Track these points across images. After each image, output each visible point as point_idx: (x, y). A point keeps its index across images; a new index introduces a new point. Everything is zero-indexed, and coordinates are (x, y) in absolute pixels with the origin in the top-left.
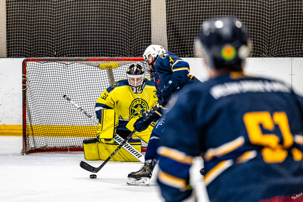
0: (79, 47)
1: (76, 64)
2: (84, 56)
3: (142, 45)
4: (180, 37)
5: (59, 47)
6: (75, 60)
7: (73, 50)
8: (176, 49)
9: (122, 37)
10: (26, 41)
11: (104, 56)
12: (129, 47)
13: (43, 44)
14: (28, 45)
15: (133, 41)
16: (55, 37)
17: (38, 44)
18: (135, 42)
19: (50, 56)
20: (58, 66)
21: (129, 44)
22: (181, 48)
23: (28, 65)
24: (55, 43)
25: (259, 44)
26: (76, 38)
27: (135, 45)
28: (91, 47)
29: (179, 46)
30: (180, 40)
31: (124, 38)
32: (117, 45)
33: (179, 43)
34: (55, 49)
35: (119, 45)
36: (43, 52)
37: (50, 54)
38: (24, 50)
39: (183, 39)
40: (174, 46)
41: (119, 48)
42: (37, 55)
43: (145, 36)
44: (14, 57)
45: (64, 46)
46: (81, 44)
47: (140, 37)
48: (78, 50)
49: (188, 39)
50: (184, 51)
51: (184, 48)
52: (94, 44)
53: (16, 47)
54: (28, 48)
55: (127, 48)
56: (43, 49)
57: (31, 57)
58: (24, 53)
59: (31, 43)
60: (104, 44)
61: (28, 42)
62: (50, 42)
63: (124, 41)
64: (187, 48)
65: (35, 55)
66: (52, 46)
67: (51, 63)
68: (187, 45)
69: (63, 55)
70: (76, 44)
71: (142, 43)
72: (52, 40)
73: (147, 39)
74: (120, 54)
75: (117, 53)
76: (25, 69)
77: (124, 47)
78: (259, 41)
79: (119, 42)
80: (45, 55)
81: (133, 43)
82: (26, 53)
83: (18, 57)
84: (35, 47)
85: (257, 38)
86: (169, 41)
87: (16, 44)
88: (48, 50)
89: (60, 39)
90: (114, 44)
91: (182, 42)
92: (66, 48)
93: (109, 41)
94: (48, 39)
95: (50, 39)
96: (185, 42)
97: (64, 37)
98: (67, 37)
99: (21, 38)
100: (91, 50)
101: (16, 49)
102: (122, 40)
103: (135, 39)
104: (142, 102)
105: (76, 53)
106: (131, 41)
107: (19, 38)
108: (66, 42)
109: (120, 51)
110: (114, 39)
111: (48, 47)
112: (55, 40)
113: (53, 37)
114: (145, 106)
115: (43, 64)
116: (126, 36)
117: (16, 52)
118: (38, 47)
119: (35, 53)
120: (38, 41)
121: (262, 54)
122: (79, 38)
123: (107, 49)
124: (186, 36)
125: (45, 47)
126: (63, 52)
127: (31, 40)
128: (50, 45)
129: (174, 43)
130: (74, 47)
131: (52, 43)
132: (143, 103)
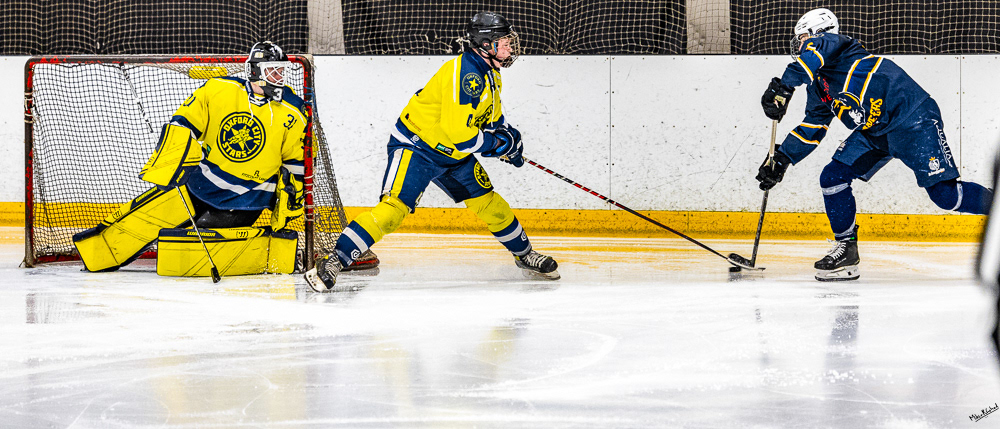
0: (149, 33)
1: (141, 68)
2: (160, 52)
3: (287, 29)
4: (370, 11)
5: (107, 33)
6: (141, 61)
7: (138, 40)
8: (361, 37)
9: (243, 11)
10: (34, 20)
11: (205, 52)
12: (258, 31)
13: (71, 25)
14: (39, 28)
15: (268, 19)
16: (97, 10)
17: (60, 25)
18: (272, 22)
19: (87, 52)
20: (103, 73)
21: (258, 25)
22: (372, 36)
23: (36, 71)
24: (97, 23)
25: (541, 27)
26: (144, 14)
27: (271, 29)
28: (176, 32)
29: (368, 30)
30: (369, 17)
31: (248, 12)
32: (232, 28)
33: (368, 24)
34: (97, 36)
35: (238, 28)
36: (71, 43)
37: (88, 47)
38: (29, 38)
39: (375, 17)
40: (356, 31)
41: (238, 35)
42: (59, 49)
43: (293, 10)
44: (7, 55)
45: (117, 30)
46: (155, 26)
47: (282, 12)
48: (149, 39)
49: (386, 16)
50: (378, 41)
51: (378, 35)
52: (182, 25)
53: (13, 31)
54: (39, 34)
55: (254, 34)
56: (71, 37)
57: (45, 53)
58: (29, 44)
59: (44, 23)
60: (204, 25)
61: (39, 22)
62: (87, 21)
63: (248, 19)
64: (384, 35)
65: (53, 50)
66: (92, 30)
67: (87, 66)
68: (385, 28)
69: (116, 50)
70: (144, 26)
71: (287, 23)
72: (92, 17)
73: (299, 15)
74: (239, 47)
75: (232, 46)
76: (32, 79)
77: (249, 31)
78: (541, 20)
79: (237, 22)
80: (76, 50)
81: (267, 25)
82: (34, 45)
83: (18, 54)
84: (54, 33)
85: (535, 13)
86: (345, 20)
87: (13, 25)
88: (82, 39)
89: (107, 15)
90: (227, 27)
91: (374, 23)
92: (122, 35)
93: (215, 20)
94: (82, 14)
95: (87, 15)
96: (380, 23)
97: (117, 11)
98: (123, 10)
99: (24, 12)
100: (176, 38)
101: (13, 37)
102: (243, 17)
103: (272, 16)
104: (255, 124)
105: (144, 46)
106: (263, 20)
107: (18, 12)
108: (123, 22)
109: (239, 41)
110: (226, 14)
111: (82, 33)
112: (97, 16)
113: (92, 10)
114: (259, 137)
115: (70, 70)
116: (253, 9)
117: (13, 44)
118: (60, 31)
119: (54, 44)
120: (60, 19)
121: (546, 48)
122: (150, 14)
123: (210, 38)
124: (381, 10)
125: (76, 31)
126: (116, 43)
127: (44, 16)
128: (87, 28)
129: (357, 25)
130: (138, 34)
131: (92, 23)
132: (256, 127)
